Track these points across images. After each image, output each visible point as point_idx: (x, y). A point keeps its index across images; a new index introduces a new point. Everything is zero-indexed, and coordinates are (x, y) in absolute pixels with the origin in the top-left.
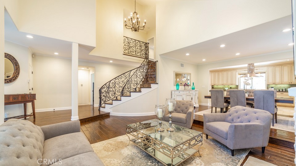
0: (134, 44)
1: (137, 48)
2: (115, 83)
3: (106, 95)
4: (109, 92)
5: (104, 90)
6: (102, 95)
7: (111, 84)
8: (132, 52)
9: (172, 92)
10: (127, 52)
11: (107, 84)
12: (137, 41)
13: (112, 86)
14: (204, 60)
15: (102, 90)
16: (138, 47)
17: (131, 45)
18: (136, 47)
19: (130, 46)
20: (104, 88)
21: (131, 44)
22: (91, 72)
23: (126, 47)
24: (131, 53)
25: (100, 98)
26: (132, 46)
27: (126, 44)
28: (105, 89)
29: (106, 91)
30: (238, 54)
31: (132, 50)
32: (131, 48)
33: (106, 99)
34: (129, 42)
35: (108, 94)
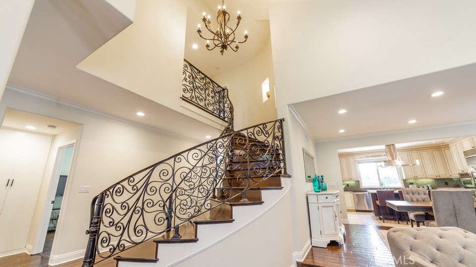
0: (203, 84)
1: (209, 95)
2: (173, 175)
3: (125, 221)
4: (143, 209)
5: (119, 199)
6: (106, 220)
7: (155, 176)
8: (198, 99)
9: (307, 198)
10: (188, 95)
11: (137, 178)
12: (208, 80)
13: (158, 185)
14: (342, 131)
15: (108, 200)
16: (210, 93)
17: (197, 84)
18: (207, 92)
19: (195, 85)
20: (120, 192)
21: (197, 80)
22: (61, 142)
23: (188, 84)
24: (196, 102)
25: (94, 234)
26: (200, 85)
27: (187, 77)
28: (126, 195)
29: (131, 203)
30: (412, 122)
31: (199, 95)
32: (197, 90)
33: (125, 236)
34: (194, 75)
35: (135, 217)
